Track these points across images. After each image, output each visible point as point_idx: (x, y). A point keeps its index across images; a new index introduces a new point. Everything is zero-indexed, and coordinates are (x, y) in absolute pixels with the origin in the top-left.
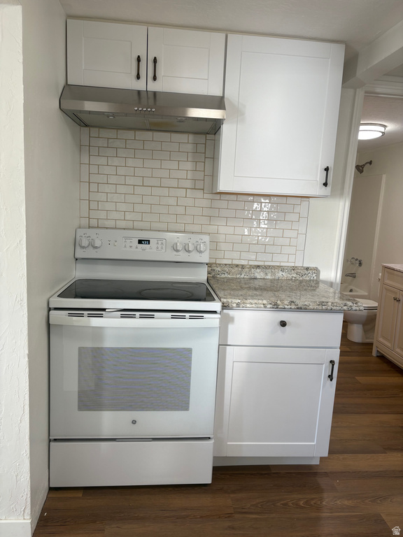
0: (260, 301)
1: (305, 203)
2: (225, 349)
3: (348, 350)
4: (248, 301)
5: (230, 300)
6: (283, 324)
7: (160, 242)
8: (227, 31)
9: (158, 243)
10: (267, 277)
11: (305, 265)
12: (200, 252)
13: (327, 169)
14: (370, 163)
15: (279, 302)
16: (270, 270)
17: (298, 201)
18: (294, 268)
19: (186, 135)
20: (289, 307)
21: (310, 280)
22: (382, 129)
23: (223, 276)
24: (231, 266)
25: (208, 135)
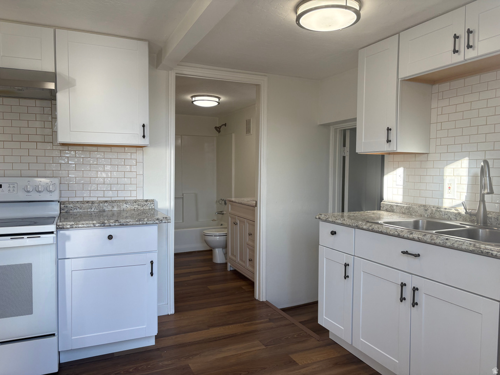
0: (91, 222)
1: (140, 151)
2: (64, 262)
3: (210, 269)
4: (81, 223)
5: (65, 223)
6: (110, 237)
7: (11, 186)
8: (55, 27)
9: (9, 187)
10: (114, 209)
11: (145, 198)
12: (50, 192)
13: (144, 126)
14: (225, 125)
15: (106, 222)
16: (115, 204)
17: (134, 150)
18: (135, 201)
19: (33, 101)
20: (114, 224)
21: (150, 209)
22: (217, 100)
23: (75, 211)
24: (83, 202)
25: (53, 101)
